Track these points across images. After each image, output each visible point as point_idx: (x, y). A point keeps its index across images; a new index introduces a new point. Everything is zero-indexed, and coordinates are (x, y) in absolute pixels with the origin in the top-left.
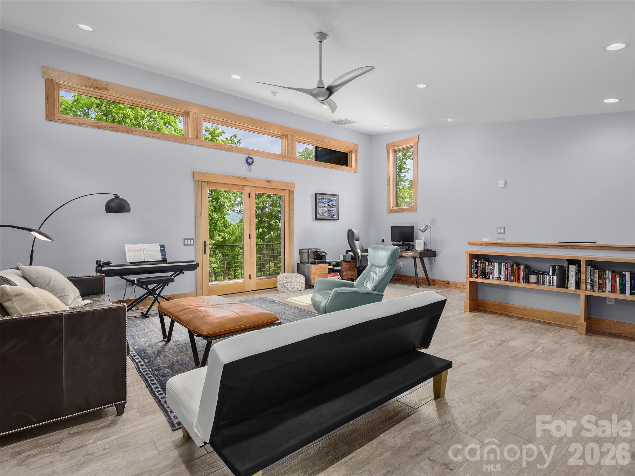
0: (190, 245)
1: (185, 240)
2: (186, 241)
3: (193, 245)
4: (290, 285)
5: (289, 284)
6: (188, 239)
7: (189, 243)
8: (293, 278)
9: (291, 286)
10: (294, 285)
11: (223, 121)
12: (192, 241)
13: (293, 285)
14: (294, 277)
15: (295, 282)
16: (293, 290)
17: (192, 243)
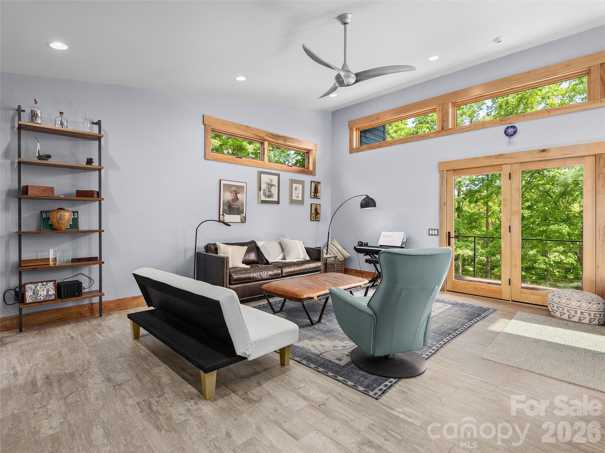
0: (435, 235)
1: (429, 230)
2: (431, 231)
3: (437, 235)
4: (558, 307)
5: (555, 305)
6: (432, 230)
7: (433, 233)
8: (563, 297)
9: (559, 309)
10: (563, 309)
11: (477, 98)
12: (436, 231)
13: (561, 309)
14: (565, 297)
15: (564, 305)
16: (561, 317)
17: (436, 233)
